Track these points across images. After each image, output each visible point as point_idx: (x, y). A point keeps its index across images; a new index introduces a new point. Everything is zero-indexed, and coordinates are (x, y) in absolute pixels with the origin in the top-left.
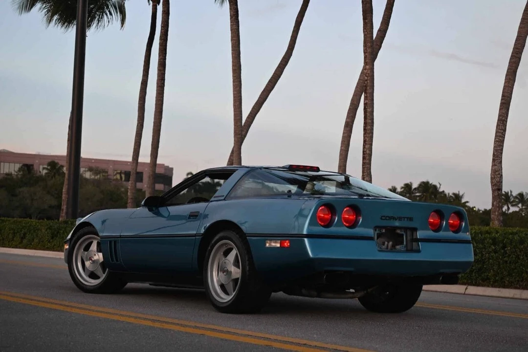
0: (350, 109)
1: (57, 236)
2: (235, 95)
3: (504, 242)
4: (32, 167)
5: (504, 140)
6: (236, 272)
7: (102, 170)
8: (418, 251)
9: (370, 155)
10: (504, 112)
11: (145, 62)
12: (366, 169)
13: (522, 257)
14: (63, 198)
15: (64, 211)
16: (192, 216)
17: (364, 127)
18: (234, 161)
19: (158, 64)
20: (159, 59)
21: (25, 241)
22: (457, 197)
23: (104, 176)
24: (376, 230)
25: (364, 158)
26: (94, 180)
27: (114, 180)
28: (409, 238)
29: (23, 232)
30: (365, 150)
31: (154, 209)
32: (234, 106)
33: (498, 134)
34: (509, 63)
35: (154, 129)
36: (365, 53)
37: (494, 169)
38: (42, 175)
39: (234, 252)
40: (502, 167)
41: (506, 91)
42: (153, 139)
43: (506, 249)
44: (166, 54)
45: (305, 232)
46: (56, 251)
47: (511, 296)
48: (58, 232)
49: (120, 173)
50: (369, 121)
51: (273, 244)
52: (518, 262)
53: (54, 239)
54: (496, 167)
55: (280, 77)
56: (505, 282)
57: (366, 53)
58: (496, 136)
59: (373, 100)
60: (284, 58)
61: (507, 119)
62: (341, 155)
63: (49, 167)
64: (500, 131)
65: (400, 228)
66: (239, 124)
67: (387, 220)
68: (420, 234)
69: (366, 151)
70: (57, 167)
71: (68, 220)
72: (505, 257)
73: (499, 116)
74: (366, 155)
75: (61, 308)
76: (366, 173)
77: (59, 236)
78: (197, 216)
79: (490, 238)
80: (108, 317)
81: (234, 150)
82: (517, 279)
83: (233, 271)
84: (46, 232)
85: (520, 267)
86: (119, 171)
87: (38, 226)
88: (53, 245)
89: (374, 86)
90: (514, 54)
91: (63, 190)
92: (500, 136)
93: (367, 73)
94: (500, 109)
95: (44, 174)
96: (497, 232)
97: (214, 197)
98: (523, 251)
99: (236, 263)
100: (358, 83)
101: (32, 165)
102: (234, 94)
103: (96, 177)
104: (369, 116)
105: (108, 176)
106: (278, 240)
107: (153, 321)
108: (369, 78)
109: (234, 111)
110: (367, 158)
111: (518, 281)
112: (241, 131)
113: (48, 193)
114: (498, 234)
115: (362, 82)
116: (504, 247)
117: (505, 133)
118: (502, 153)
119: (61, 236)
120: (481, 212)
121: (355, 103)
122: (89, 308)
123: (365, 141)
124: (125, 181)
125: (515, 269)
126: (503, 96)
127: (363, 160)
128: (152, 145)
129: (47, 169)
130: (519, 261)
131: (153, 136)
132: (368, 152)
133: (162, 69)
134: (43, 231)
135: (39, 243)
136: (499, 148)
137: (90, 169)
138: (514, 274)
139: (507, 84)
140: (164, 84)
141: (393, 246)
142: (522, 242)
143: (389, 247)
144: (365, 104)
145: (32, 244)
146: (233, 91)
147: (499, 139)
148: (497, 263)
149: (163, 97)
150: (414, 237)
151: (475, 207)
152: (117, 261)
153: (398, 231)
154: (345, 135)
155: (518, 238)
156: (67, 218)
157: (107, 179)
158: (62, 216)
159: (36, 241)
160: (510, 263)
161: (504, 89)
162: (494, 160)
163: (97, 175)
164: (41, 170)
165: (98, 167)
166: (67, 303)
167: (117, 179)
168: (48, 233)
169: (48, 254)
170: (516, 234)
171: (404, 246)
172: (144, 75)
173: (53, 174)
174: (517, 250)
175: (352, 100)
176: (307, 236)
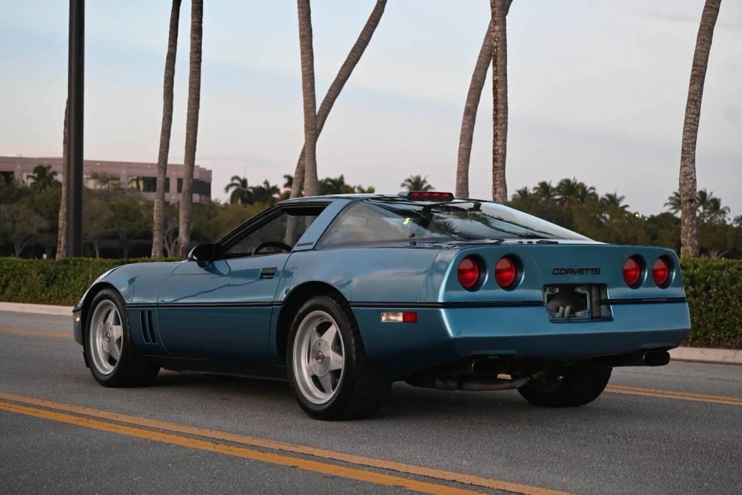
0: (471, 88)
1: (53, 283)
2: (305, 73)
3: (708, 280)
4: (11, 176)
5: (697, 129)
6: (337, 361)
7: (111, 176)
8: (610, 319)
9: (504, 155)
10: (696, 88)
11: (171, 26)
12: (498, 176)
13: (734, 303)
14: (60, 226)
15: (62, 243)
16: (265, 274)
17: (494, 115)
18: (306, 169)
19: (192, 30)
20: (192, 23)
21: (8, 291)
22: (612, 200)
23: (115, 185)
24: (545, 290)
25: (495, 160)
26: (101, 190)
27: (129, 190)
28: (594, 299)
29: (4, 278)
30: (497, 148)
31: (207, 263)
32: (304, 87)
33: (689, 121)
34: (703, 17)
35: (188, 124)
36: (492, 7)
37: (684, 171)
38: (27, 186)
39: (333, 330)
40: (695, 168)
41: (699, 58)
42: (187, 139)
43: (710, 291)
44: (202, 14)
45: (441, 300)
46: (54, 304)
47: (719, 359)
48: (55, 277)
49: (137, 180)
50: (500, 106)
51: (392, 318)
52: (728, 310)
53: (50, 287)
54: (687, 168)
55: (367, 44)
56: (709, 339)
57: (495, 7)
58: (685, 124)
59: (505, 75)
60: (372, 15)
61: (701, 97)
62: (460, 155)
63: (36, 175)
64: (691, 116)
65: (581, 285)
66: (312, 114)
67: (561, 274)
68: (611, 293)
69: (497, 150)
70: (48, 175)
71: (69, 258)
72: (708, 303)
73: (689, 95)
74: (497, 156)
75: (72, 420)
76: (499, 182)
77: (57, 282)
78: (273, 274)
79: (687, 276)
80: (146, 437)
81: (306, 152)
82: (727, 335)
83: (331, 357)
84: (38, 278)
85: (731, 317)
86: (135, 178)
87: (26, 268)
88: (49, 295)
89: (506, 55)
90: (709, 4)
91: (60, 215)
92: (692, 124)
93: (496, 37)
94: (691, 85)
95: (29, 185)
96: (696, 266)
97: (298, 245)
98: (735, 293)
99: (337, 346)
100: (481, 51)
101: (12, 173)
102: (303, 71)
103: (103, 187)
104: (501, 100)
105: (120, 184)
106: (400, 311)
107: (215, 441)
108: (500, 43)
109: (304, 96)
110: (500, 159)
111: (729, 337)
112: (315, 123)
113: (37, 211)
114: (698, 269)
115: (487, 48)
116: (708, 288)
117: (699, 120)
118: (694, 148)
119: (61, 282)
120: (646, 219)
121: (479, 79)
122: (114, 418)
123: (495, 136)
124: (144, 190)
125: (724, 319)
126: (694, 65)
127: (494, 163)
128: (186, 147)
129: (34, 177)
130: (730, 308)
131: (188, 135)
132: (500, 151)
133: (196, 36)
134: (35, 276)
135: (29, 294)
136: (690, 141)
137: (95, 176)
138: (722, 328)
139: (699, 48)
140: (200, 58)
141: (572, 312)
142: (734, 280)
143: (566, 315)
144: (495, 82)
145: (19, 294)
146: (302, 67)
147: (690, 127)
148: (698, 312)
149: (199, 78)
150: (602, 298)
151: (637, 213)
152: (154, 341)
153: (579, 290)
154: (464, 127)
155: (728, 274)
156: (67, 255)
157: (119, 189)
158: (60, 252)
159: (24, 290)
160: (717, 311)
161: (695, 55)
162: (683, 159)
163: (105, 184)
164: (25, 179)
165: (106, 173)
166: (81, 411)
167: (132, 188)
168: (41, 279)
169: (42, 309)
170: (723, 269)
171: (587, 311)
172: (170, 46)
173: (42, 184)
174: (726, 292)
175: (474, 75)
176: (445, 305)
